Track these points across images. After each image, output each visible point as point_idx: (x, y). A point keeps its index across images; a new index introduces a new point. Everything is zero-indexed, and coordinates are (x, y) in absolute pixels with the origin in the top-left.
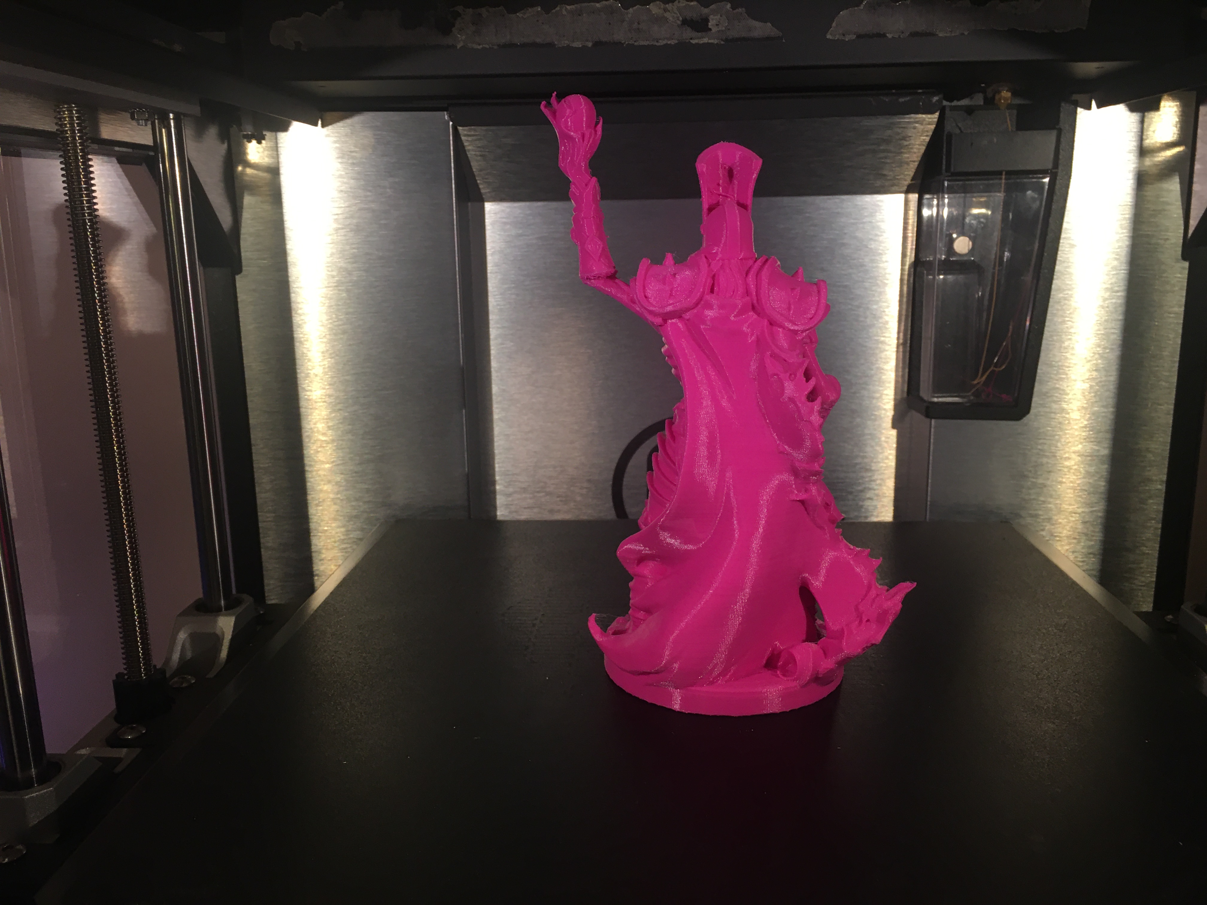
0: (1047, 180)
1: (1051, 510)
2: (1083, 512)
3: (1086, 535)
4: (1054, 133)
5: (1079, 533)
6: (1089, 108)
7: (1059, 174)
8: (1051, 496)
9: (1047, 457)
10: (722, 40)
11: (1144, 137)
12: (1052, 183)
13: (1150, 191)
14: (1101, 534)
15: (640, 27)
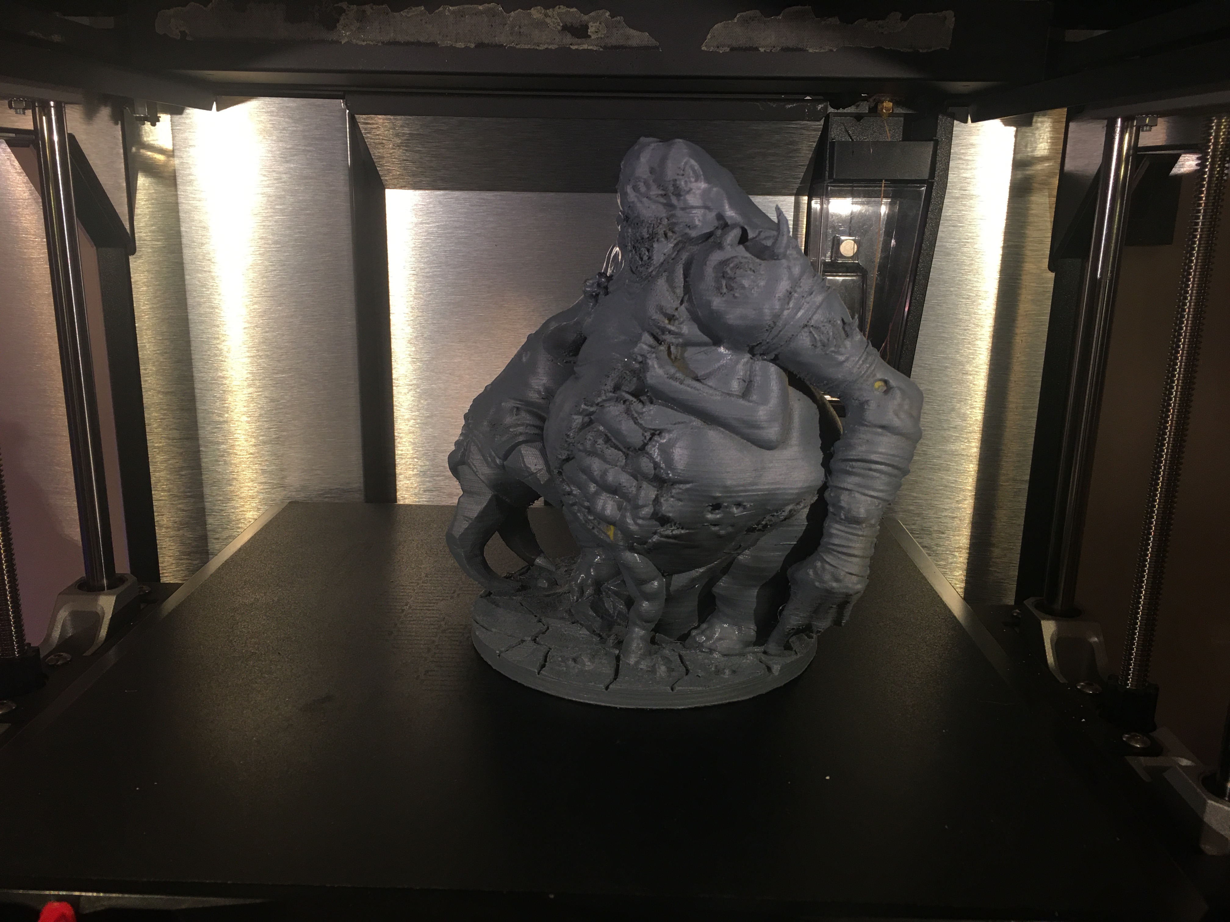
0: (923, 189)
4: (932, 143)
6: (966, 121)
7: (936, 184)
8: (922, 492)
10: (601, 47)
12: (929, 192)
13: (1023, 204)
15: (522, 30)
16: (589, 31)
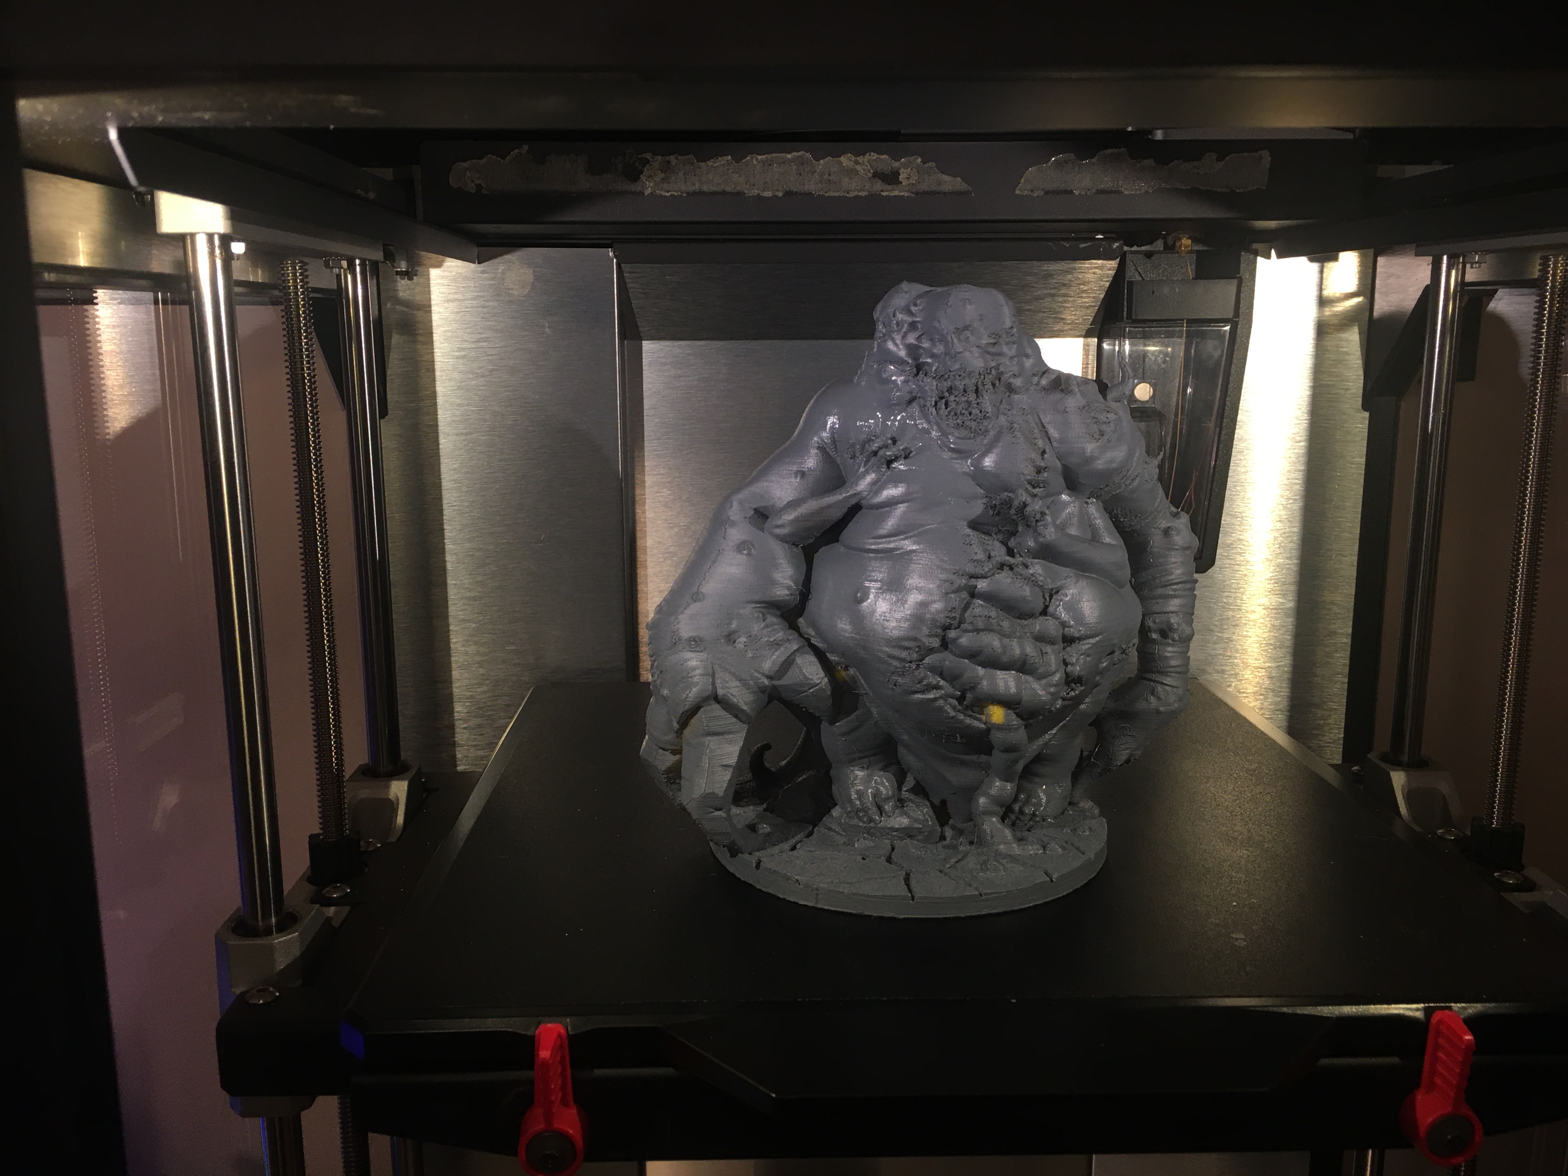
0: (1227, 328)
1: (1237, 665)
2: (1269, 667)
3: (1273, 690)
4: (1235, 282)
5: (1265, 688)
6: (1268, 257)
7: (1240, 323)
8: (1237, 651)
9: (1233, 610)
10: (912, 193)
11: (1323, 287)
12: (1233, 331)
13: (1330, 341)
14: (1287, 690)
15: (831, 179)
16: (900, 177)
